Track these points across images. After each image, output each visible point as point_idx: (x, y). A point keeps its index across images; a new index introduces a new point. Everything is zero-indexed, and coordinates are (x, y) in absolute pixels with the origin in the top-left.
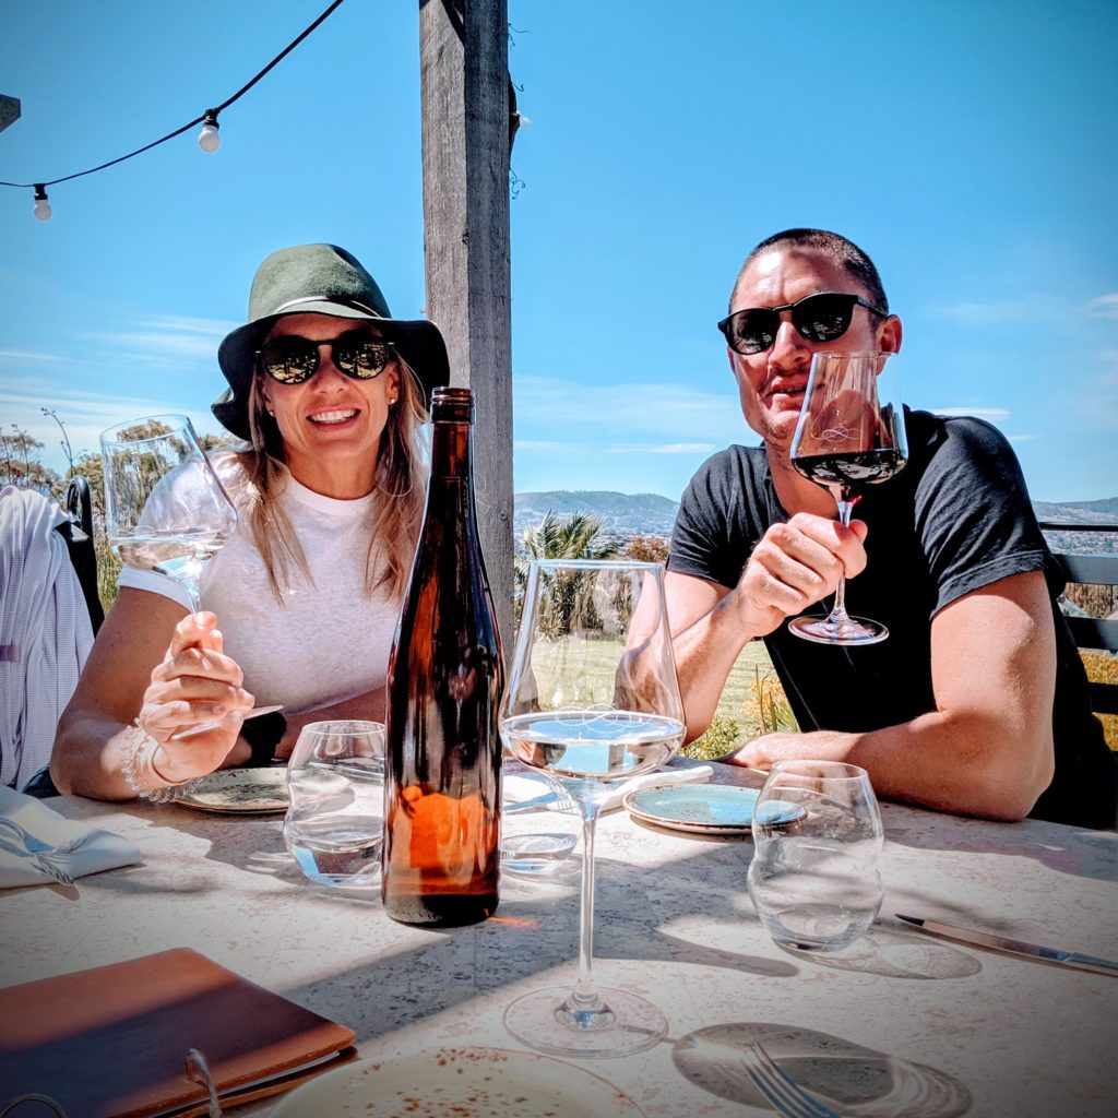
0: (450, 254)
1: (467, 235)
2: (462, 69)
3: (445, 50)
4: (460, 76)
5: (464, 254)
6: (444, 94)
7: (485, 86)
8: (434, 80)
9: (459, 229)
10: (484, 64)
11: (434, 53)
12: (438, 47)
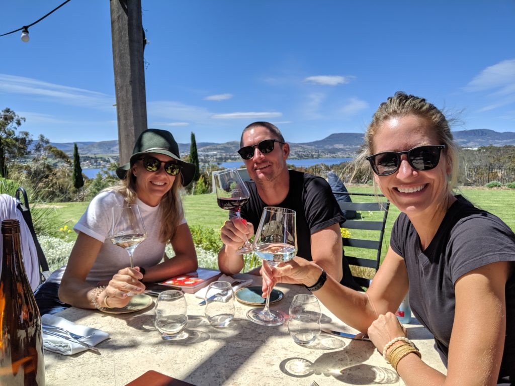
0: (125, 88)
1: (131, 82)
2: (127, 24)
3: (120, 17)
4: (126, 27)
5: (130, 88)
6: (120, 32)
7: (135, 30)
8: (116, 26)
9: (128, 79)
10: (134, 22)
11: (116, 17)
12: (118, 15)
